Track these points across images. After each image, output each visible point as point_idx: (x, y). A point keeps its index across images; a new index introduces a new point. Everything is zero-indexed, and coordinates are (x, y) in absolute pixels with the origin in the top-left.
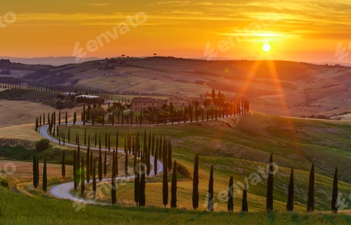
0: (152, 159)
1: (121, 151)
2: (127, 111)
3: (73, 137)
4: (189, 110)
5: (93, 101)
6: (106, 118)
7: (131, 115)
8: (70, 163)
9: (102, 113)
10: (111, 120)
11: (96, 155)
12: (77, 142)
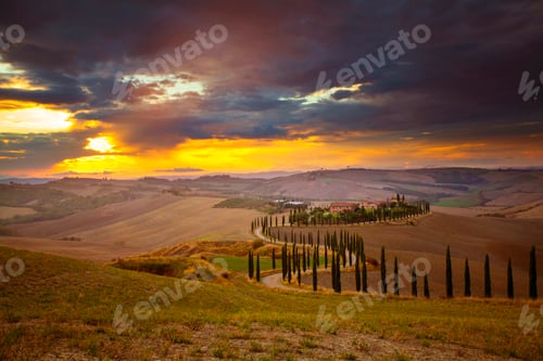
0: (347, 253)
1: (322, 247)
2: (326, 214)
3: (282, 237)
4: (377, 212)
5: (299, 207)
6: (310, 220)
7: (330, 216)
8: (278, 258)
9: (306, 216)
10: (314, 221)
11: (300, 251)
12: (286, 240)
